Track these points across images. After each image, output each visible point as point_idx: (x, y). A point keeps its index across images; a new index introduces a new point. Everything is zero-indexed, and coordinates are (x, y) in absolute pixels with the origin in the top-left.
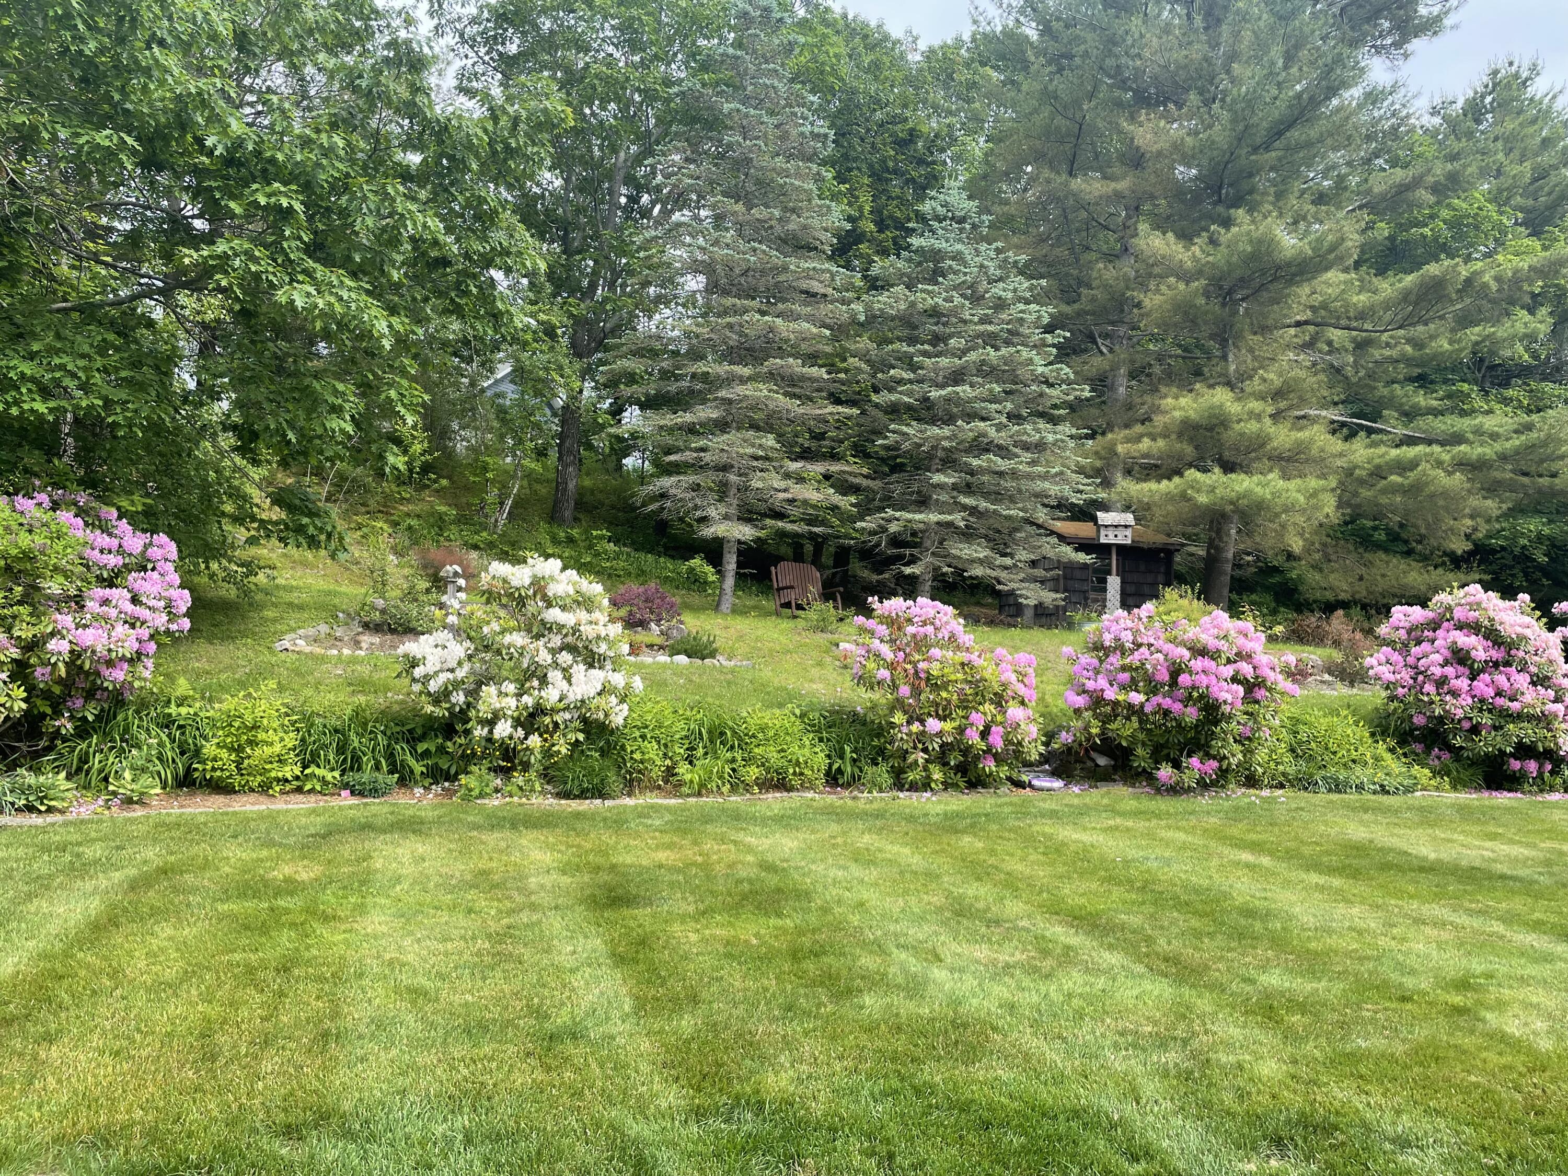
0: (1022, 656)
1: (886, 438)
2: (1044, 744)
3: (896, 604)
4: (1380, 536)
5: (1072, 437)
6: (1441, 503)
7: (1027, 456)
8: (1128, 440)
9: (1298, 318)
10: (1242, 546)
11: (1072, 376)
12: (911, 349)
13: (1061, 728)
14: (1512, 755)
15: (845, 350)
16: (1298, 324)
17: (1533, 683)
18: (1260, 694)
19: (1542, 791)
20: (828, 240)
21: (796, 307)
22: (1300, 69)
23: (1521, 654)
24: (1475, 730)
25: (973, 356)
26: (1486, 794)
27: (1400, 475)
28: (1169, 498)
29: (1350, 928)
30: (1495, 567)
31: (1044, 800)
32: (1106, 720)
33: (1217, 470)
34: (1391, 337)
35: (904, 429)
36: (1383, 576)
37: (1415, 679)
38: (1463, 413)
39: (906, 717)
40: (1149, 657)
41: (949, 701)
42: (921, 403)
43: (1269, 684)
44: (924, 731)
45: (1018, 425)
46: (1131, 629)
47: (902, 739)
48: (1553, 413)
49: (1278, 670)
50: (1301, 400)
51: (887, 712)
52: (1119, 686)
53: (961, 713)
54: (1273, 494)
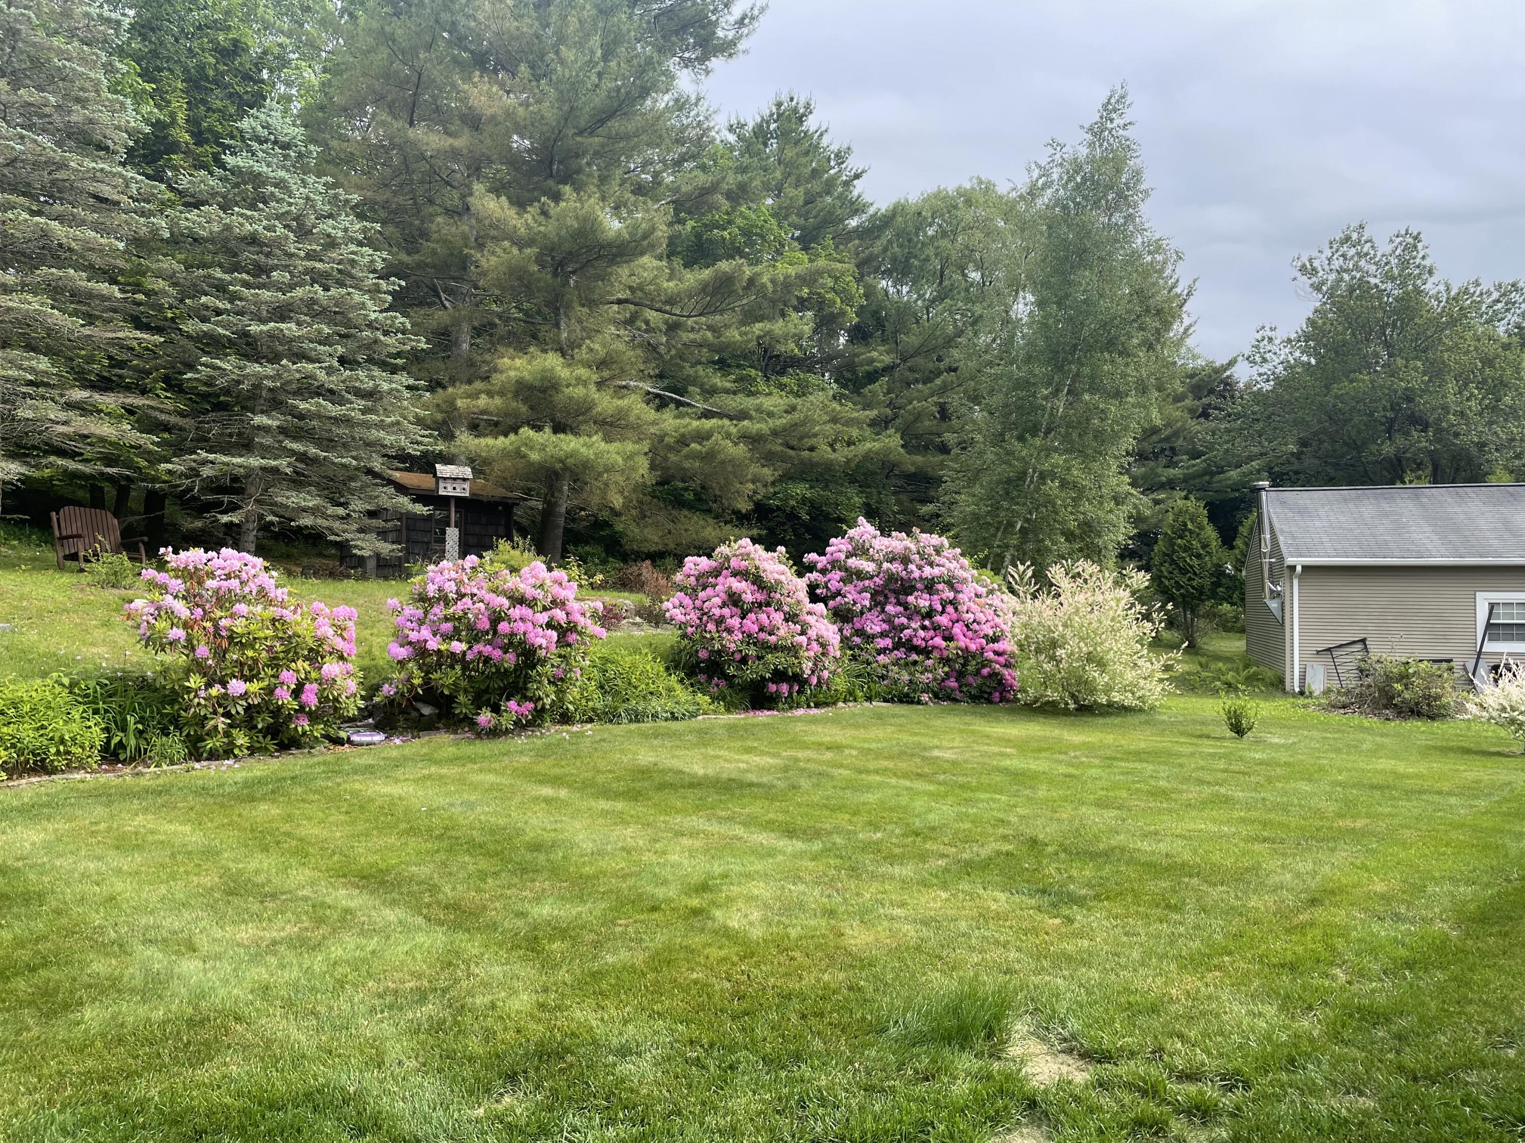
0: (343, 610)
1: (198, 372)
2: (363, 698)
3: (195, 556)
4: (690, 496)
5: (408, 387)
6: (730, 469)
7: (361, 403)
8: (469, 396)
9: (620, 296)
10: (576, 502)
11: (409, 326)
12: (227, 277)
13: (385, 680)
14: (770, 680)
16: (619, 302)
17: (786, 620)
18: (572, 637)
19: (791, 708)
20: (121, 141)
21: (79, 211)
22: (619, 64)
23: (778, 596)
24: (744, 660)
25: (299, 292)
27: (700, 444)
28: (505, 454)
29: (623, 849)
30: (771, 524)
31: (361, 756)
32: (427, 670)
33: (547, 430)
34: (696, 323)
35: (219, 363)
36: (686, 530)
37: (701, 619)
38: (751, 394)
39: (204, 680)
40: (471, 607)
41: (256, 661)
42: (240, 337)
43: (579, 628)
44: (226, 694)
45: (351, 370)
46: (455, 580)
47: (199, 704)
48: (811, 398)
49: (588, 615)
50: (623, 371)
51: (182, 675)
52: (442, 636)
53: (270, 672)
54: (596, 454)
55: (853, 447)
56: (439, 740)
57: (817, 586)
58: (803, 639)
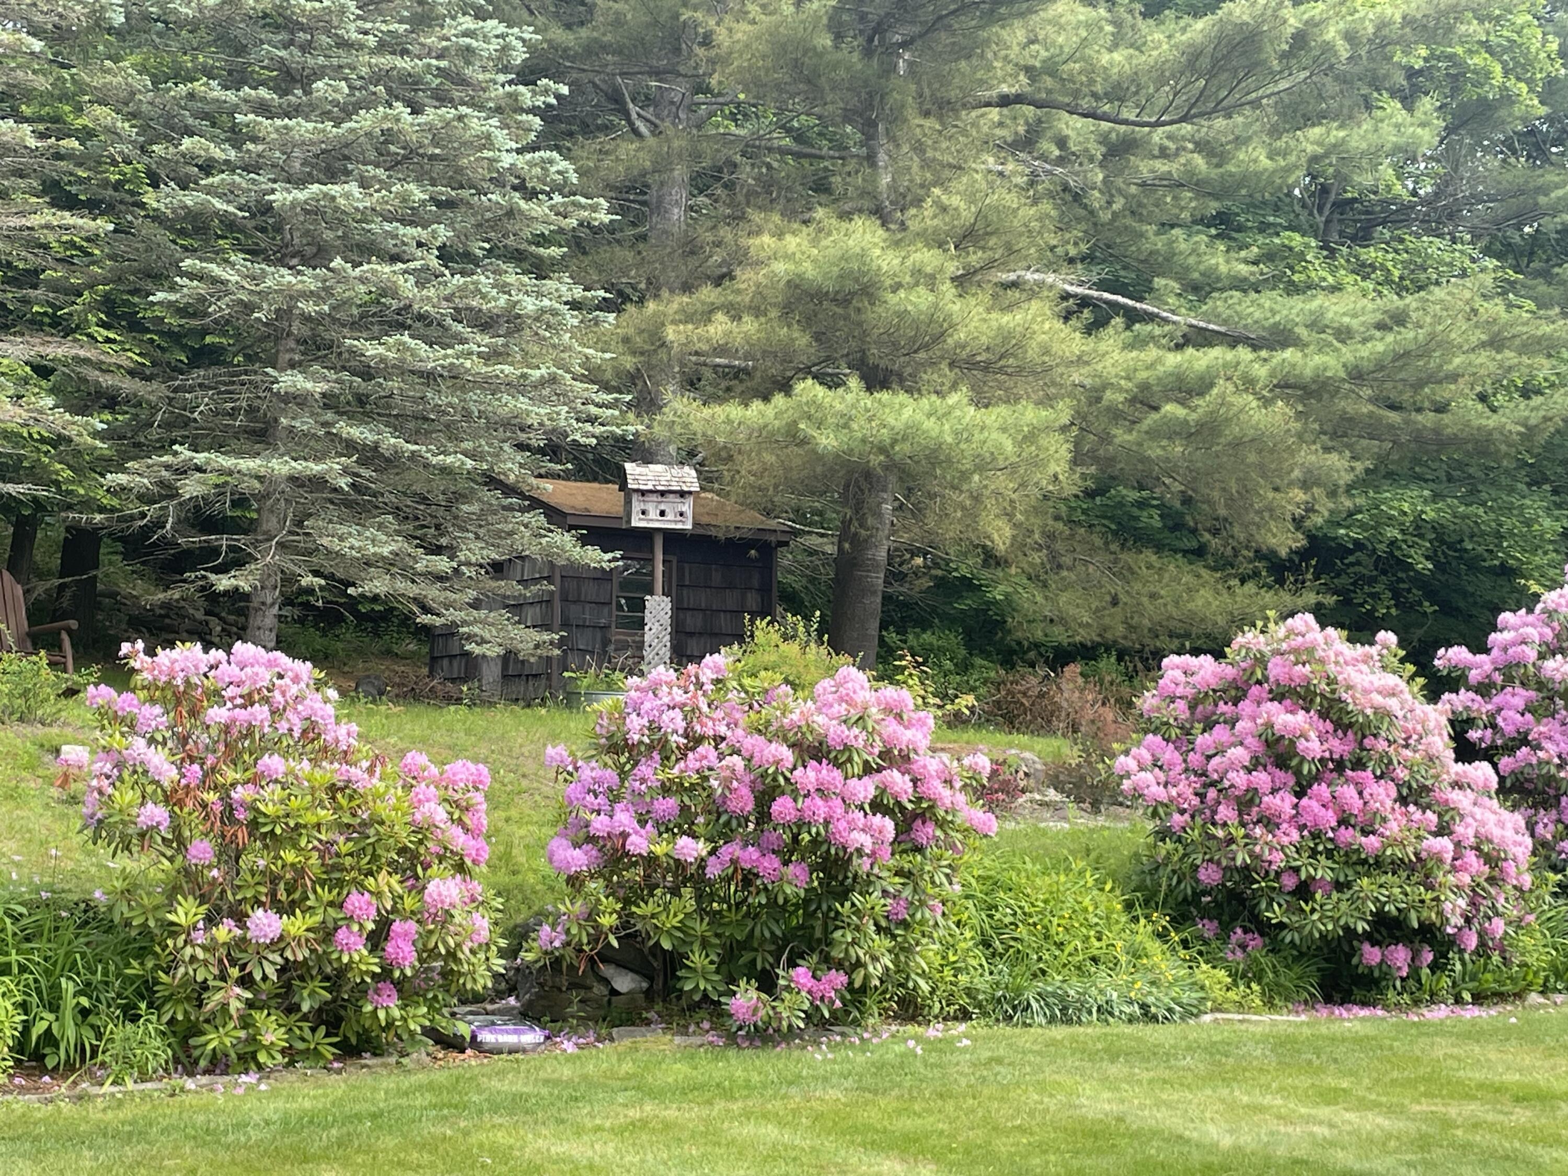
1: (173, 288)
2: (502, 953)
3: (185, 658)
5: (575, 305)
6: (1252, 457)
7: (483, 341)
8: (688, 317)
9: (1005, 89)
10: (905, 537)
11: (574, 178)
12: (230, 96)
13: (541, 916)
14: (1368, 937)
15: (82, 88)
16: (1005, 101)
17: (1403, 800)
18: (926, 832)
19: (1417, 1002)
23: (1381, 745)
24: (1304, 891)
25: (365, 121)
26: (1323, 1012)
27: (1182, 403)
28: (766, 437)
30: (1343, 581)
31: (500, 1074)
33: (854, 382)
34: (1169, 137)
35: (215, 269)
36: (1153, 596)
37: (1202, 796)
38: (1293, 289)
39: (203, 909)
40: (716, 764)
41: (300, 871)
42: (253, 216)
43: (941, 813)
44: (244, 939)
45: (463, 273)
46: (682, 706)
47: (193, 958)
48: (1438, 293)
49: (958, 785)
50: (1010, 250)
51: (161, 900)
52: (657, 824)
53: (326, 895)
54: (956, 433)
55: (1537, 400)
56: (654, 1048)
57: (1470, 722)
58: (1444, 844)
